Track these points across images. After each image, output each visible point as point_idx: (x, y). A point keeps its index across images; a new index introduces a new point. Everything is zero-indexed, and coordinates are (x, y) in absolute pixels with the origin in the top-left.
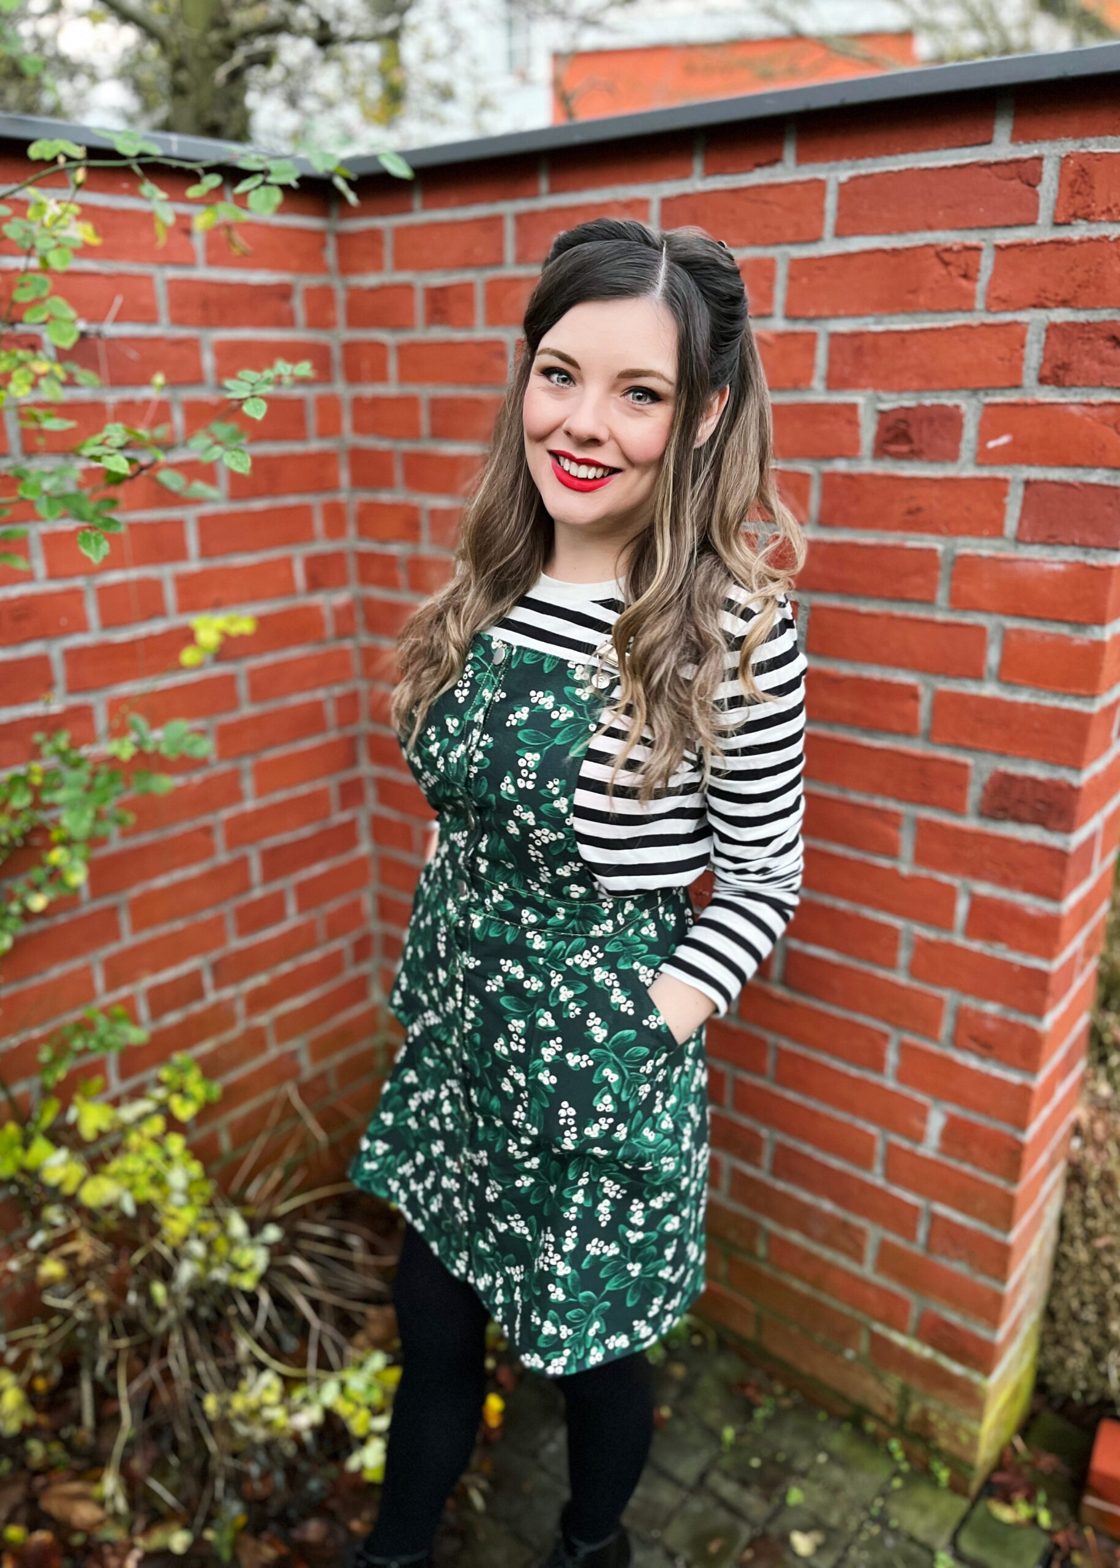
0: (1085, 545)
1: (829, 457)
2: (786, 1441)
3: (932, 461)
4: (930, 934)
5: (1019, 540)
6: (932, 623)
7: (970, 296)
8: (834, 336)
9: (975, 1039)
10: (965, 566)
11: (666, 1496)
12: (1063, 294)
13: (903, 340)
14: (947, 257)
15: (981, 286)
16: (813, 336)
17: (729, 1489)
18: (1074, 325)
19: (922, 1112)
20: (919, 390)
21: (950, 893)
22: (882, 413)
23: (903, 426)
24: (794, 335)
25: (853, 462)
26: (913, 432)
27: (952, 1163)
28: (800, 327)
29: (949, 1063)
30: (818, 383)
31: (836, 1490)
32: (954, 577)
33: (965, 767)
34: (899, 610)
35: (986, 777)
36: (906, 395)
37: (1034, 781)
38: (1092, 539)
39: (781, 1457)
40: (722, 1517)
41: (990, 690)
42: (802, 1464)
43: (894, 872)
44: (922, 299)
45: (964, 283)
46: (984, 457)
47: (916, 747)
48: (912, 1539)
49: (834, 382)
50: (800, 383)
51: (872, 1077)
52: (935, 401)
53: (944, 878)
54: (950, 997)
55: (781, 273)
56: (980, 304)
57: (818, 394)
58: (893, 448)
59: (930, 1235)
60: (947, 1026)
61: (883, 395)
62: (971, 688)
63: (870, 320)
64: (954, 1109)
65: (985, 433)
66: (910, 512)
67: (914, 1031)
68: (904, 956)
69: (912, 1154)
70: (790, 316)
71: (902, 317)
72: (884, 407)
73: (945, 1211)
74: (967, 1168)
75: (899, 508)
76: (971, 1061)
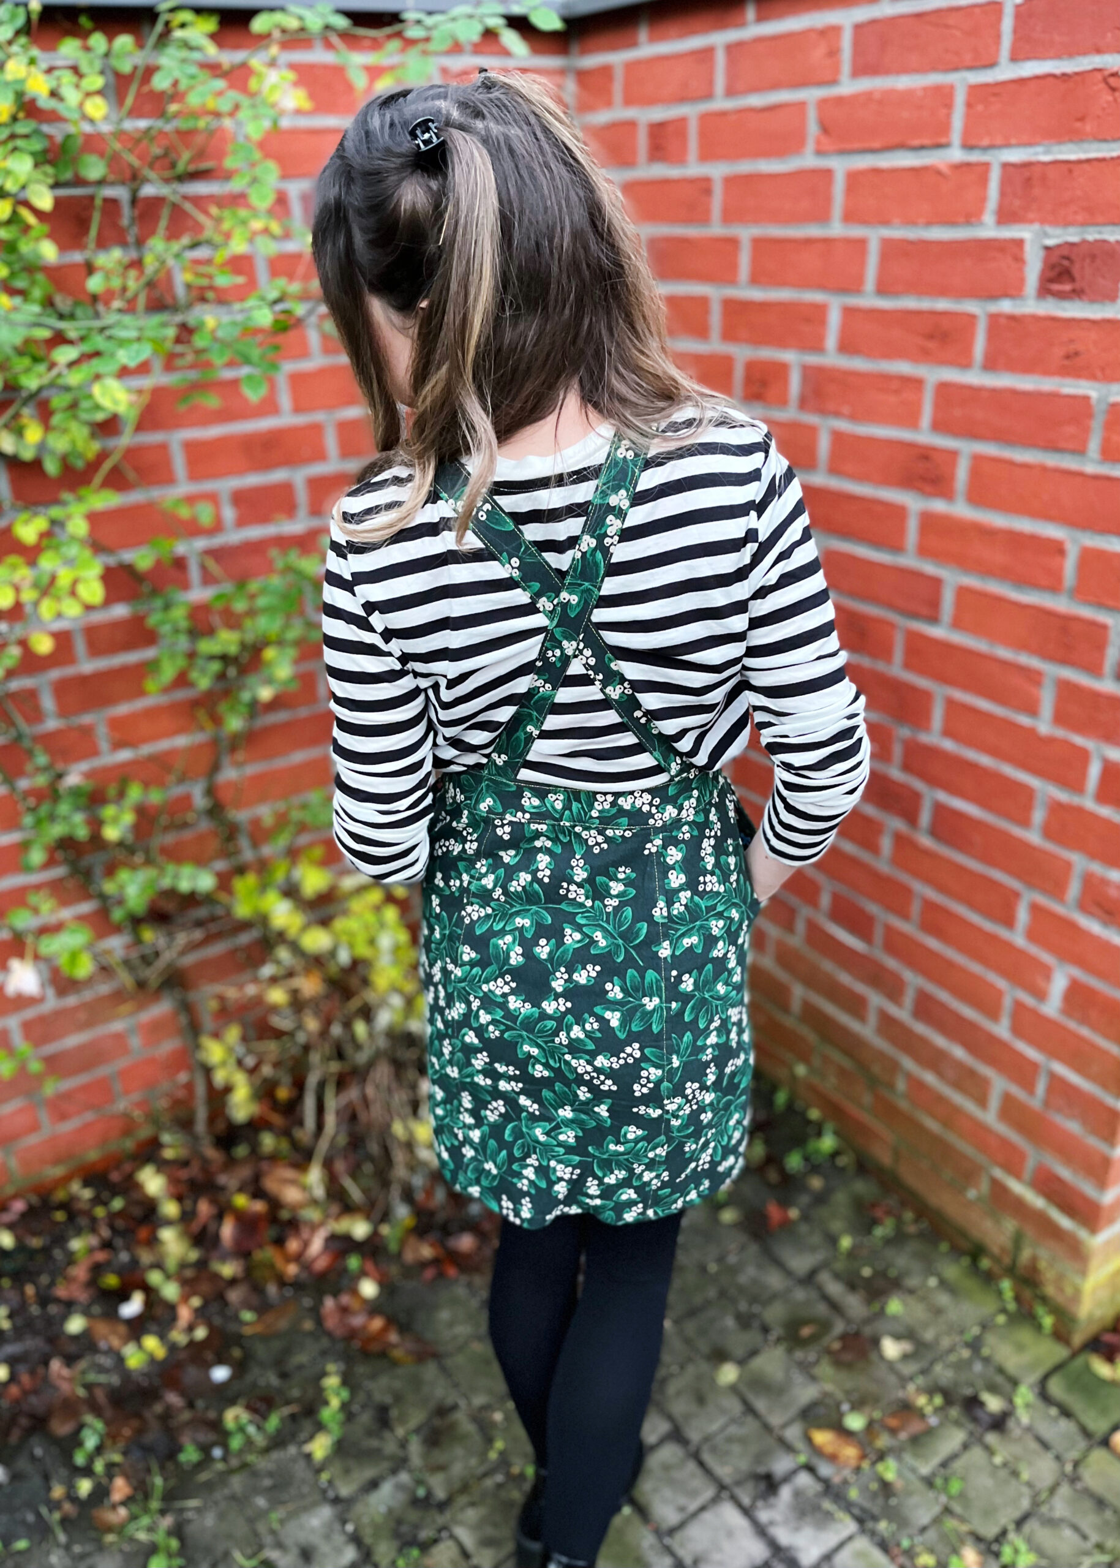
1: (993, 297)
2: (901, 1260)
3: (1093, 301)
4: (1063, 796)
6: (1080, 474)
8: (1006, 166)
9: (1099, 905)
10: (1116, 414)
11: (774, 1280)
13: (1070, 171)
16: (986, 166)
17: (834, 1289)
19: (1047, 972)
20: (1084, 224)
21: (1083, 756)
22: (1047, 249)
23: (1066, 263)
24: (968, 165)
25: (1018, 302)
26: (1076, 271)
27: (1072, 1025)
28: (975, 157)
29: (1072, 926)
30: (989, 218)
31: (938, 1311)
32: (1107, 428)
33: (1104, 627)
34: (1052, 460)
36: (1071, 230)
39: (893, 1273)
40: (822, 1309)
42: (912, 1282)
43: (1032, 732)
44: (1090, 126)
47: (1060, 604)
48: (1001, 1370)
49: (1005, 216)
50: (971, 217)
51: (1002, 932)
52: (1098, 237)
53: (1079, 740)
54: (1079, 862)
55: (960, 99)
57: (988, 229)
58: (1056, 287)
59: (1047, 1093)
60: (1074, 889)
61: (1049, 229)
62: (1115, 545)
63: (1040, 149)
64: (1077, 973)
66: (1068, 357)
67: (1045, 891)
68: (1038, 816)
69: (1035, 1013)
70: (967, 146)
71: (1070, 146)
72: (1050, 242)
73: (1060, 1069)
74: (1085, 1032)
75: (1058, 352)
76: (1094, 926)
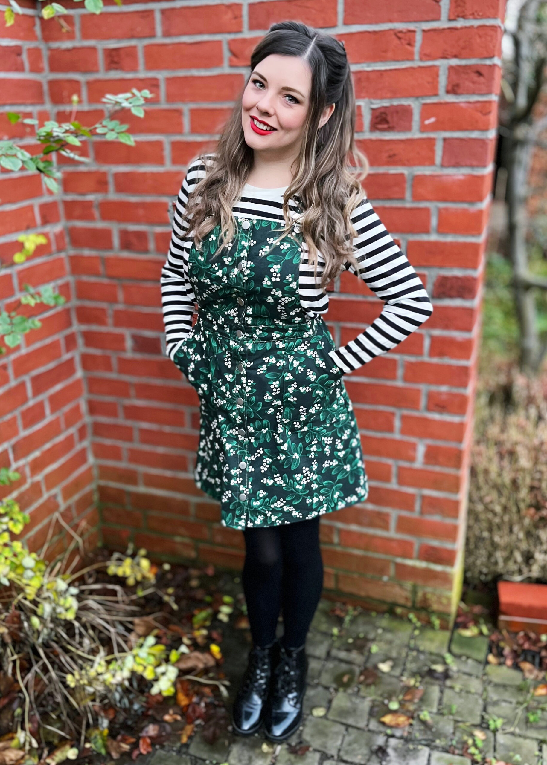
0: (472, 166)
3: (399, 131)
4: (412, 359)
5: (442, 166)
7: (412, 54)
9: (437, 405)
10: (418, 180)
12: (455, 51)
13: (382, 75)
14: (400, 35)
15: (417, 49)
18: (460, 66)
19: (414, 447)
20: (391, 98)
21: (421, 338)
22: (373, 109)
23: (383, 115)
25: (360, 134)
26: (389, 118)
27: (430, 468)
29: (425, 419)
32: (413, 186)
33: (424, 276)
34: (388, 204)
35: (434, 279)
36: (385, 101)
37: (457, 278)
38: (475, 163)
39: (362, 635)
40: (344, 666)
41: (433, 237)
42: (372, 635)
44: (390, 54)
45: (408, 47)
46: (424, 128)
51: (388, 435)
52: (399, 103)
54: (424, 388)
56: (417, 57)
58: (380, 126)
59: (422, 507)
60: (423, 402)
61: (374, 101)
62: (424, 238)
63: (365, 64)
64: (430, 442)
65: (424, 116)
66: (390, 157)
67: (407, 407)
68: (400, 372)
69: (410, 469)
71: (380, 63)
72: (374, 106)
73: (428, 492)
74: (437, 469)
75: (385, 156)
76: (436, 416)
